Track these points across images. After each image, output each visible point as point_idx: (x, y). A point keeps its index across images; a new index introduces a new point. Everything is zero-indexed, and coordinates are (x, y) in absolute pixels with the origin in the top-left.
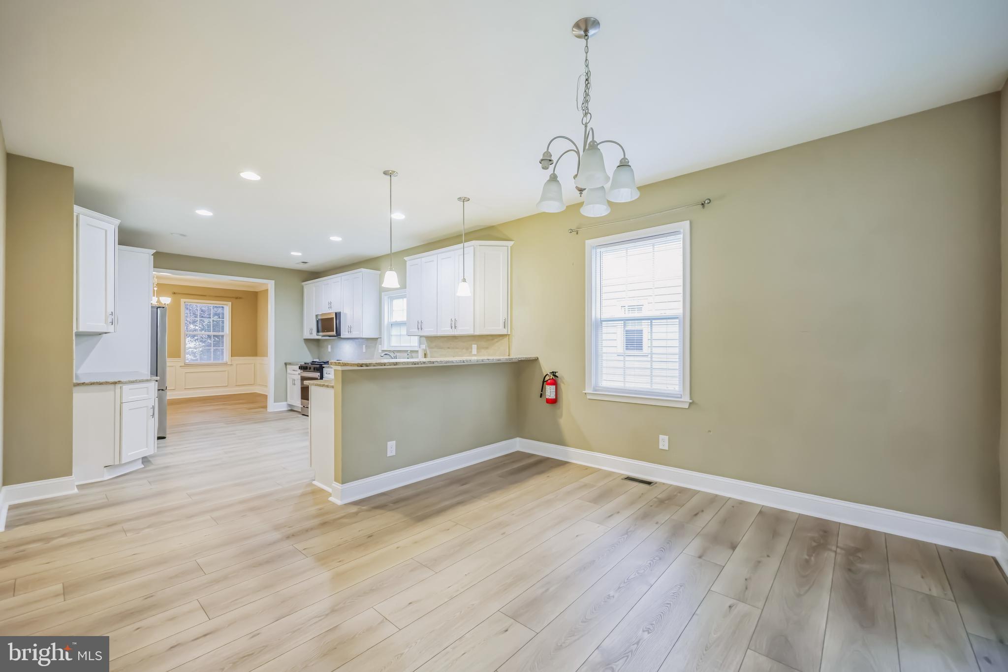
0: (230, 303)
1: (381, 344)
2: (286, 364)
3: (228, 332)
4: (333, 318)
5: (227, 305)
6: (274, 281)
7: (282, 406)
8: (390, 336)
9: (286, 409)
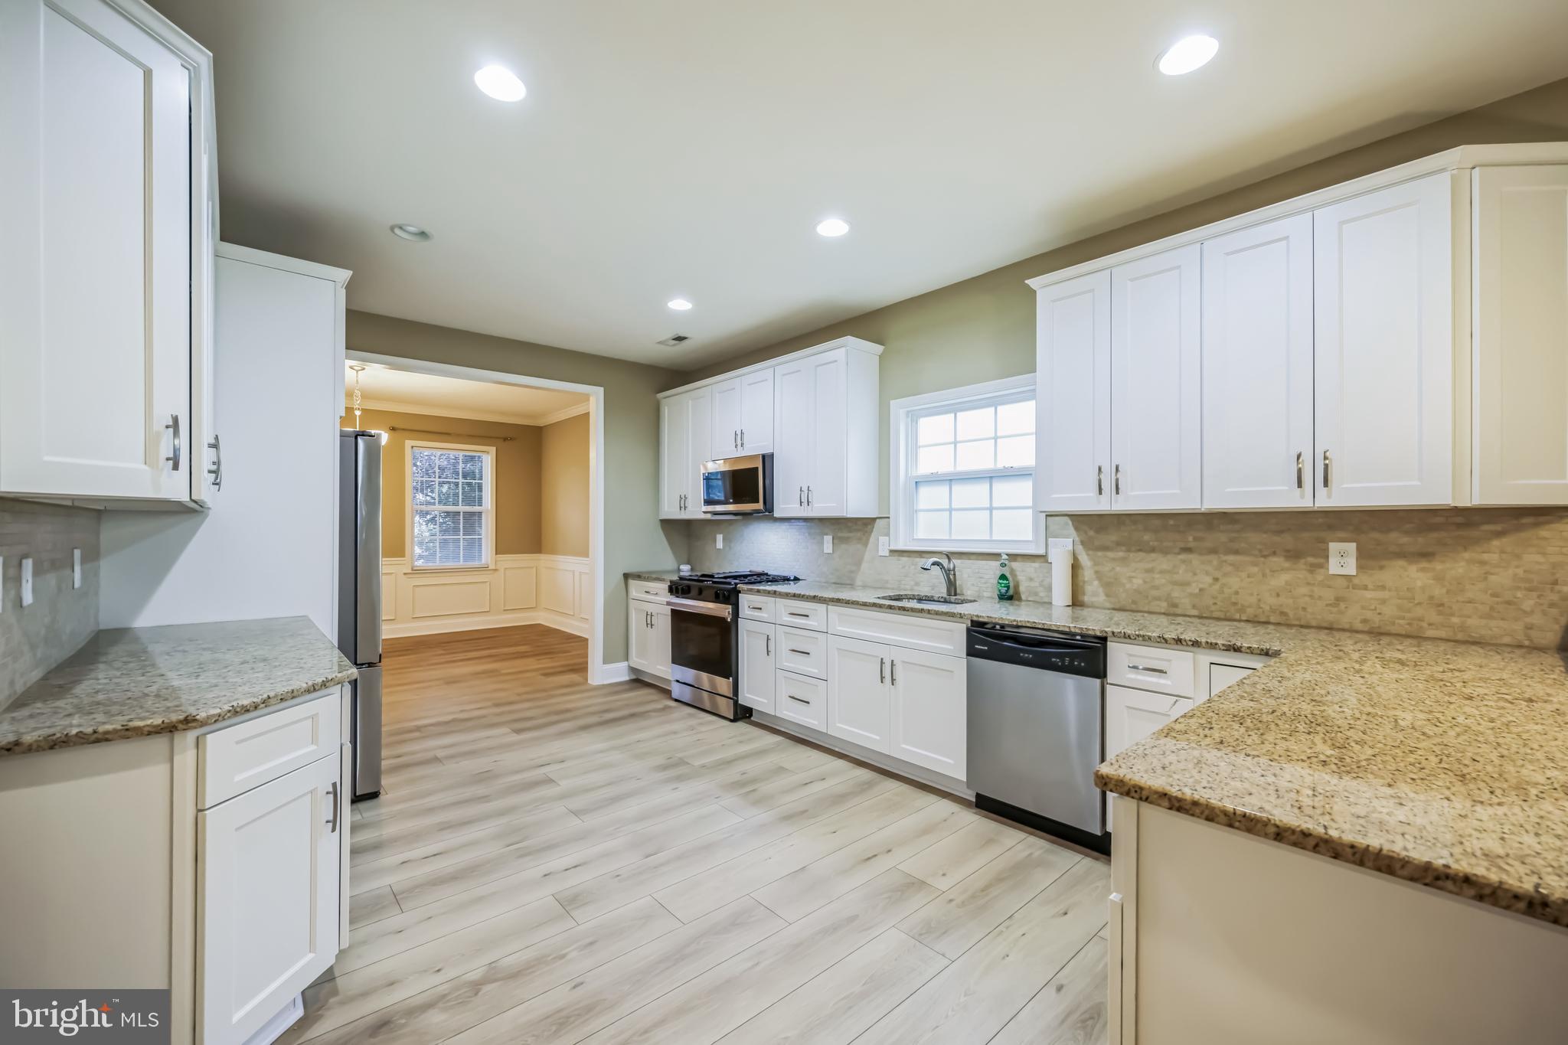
0: (493, 449)
1: (888, 535)
2: (626, 576)
3: (489, 508)
4: (757, 468)
5: (488, 453)
6: (602, 389)
7: (618, 672)
8: (912, 512)
9: (626, 678)
